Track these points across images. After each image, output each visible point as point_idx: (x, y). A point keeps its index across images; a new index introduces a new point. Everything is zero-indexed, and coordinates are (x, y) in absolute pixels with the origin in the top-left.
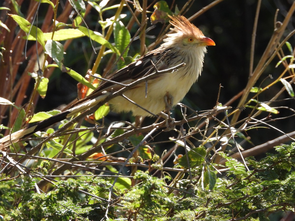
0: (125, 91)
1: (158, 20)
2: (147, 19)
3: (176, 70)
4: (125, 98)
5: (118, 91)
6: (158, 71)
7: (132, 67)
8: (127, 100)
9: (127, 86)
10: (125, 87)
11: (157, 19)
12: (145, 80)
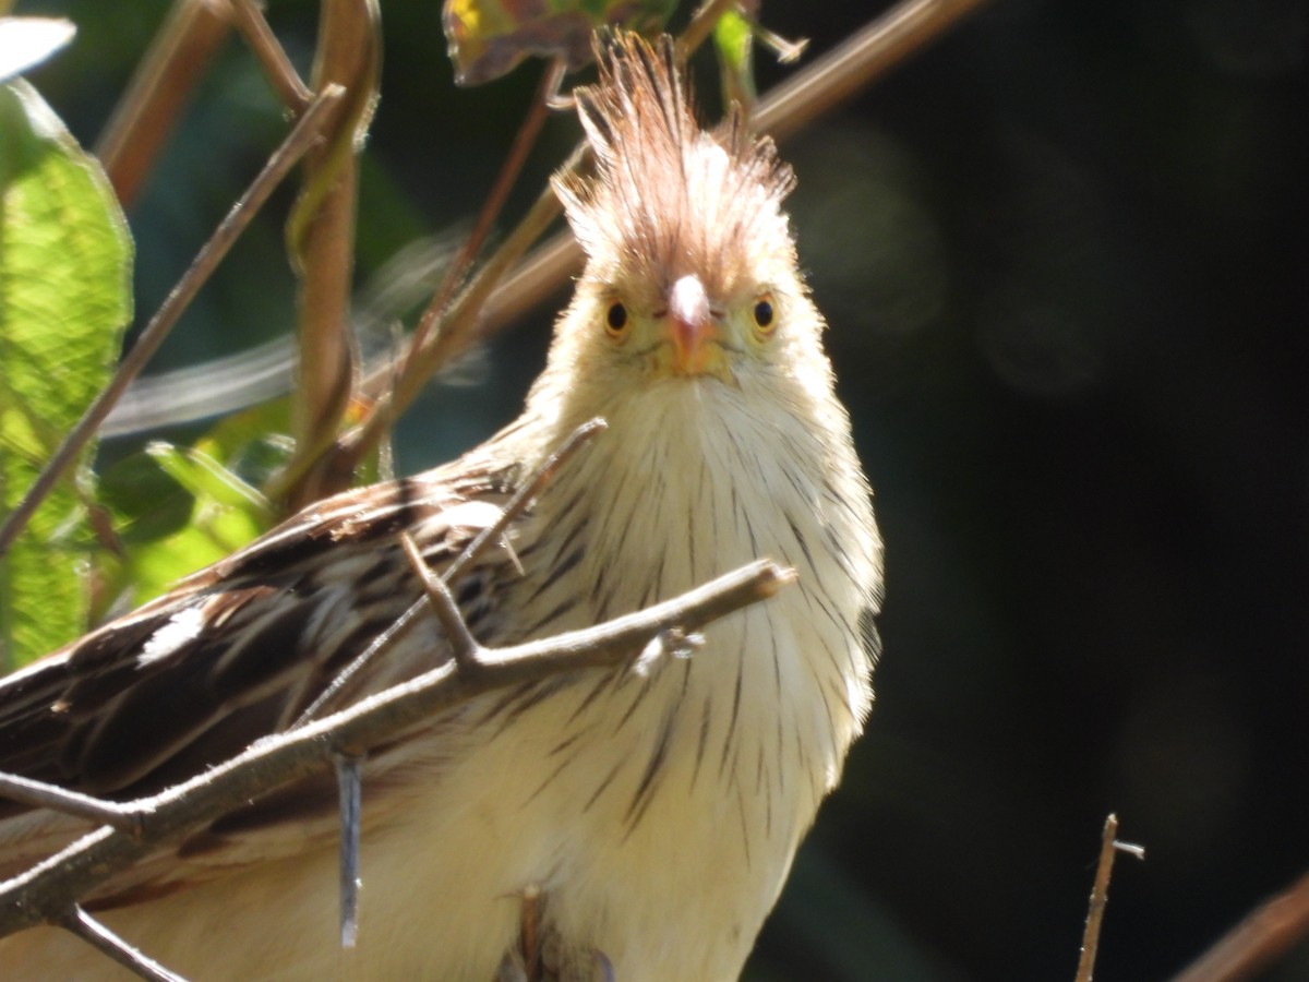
0: (102, 868)
1: (518, 40)
2: (328, 99)
3: (682, 644)
4: (107, 947)
5: (24, 878)
6: (486, 655)
7: (103, 671)
8: (128, 972)
9: (128, 817)
10: (106, 831)
11: (509, 27)
12: (336, 749)
